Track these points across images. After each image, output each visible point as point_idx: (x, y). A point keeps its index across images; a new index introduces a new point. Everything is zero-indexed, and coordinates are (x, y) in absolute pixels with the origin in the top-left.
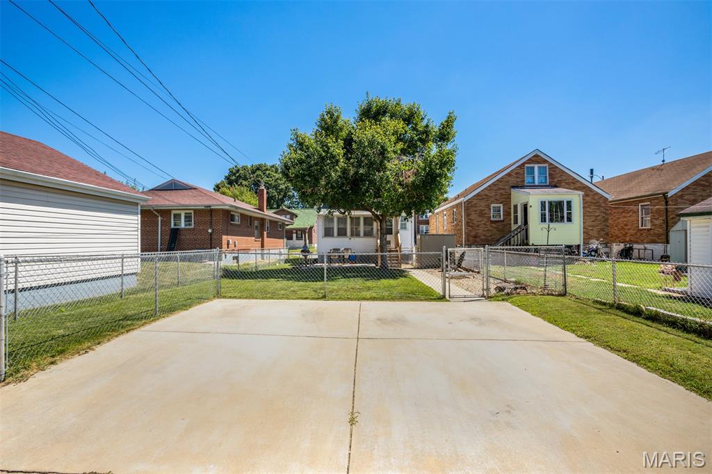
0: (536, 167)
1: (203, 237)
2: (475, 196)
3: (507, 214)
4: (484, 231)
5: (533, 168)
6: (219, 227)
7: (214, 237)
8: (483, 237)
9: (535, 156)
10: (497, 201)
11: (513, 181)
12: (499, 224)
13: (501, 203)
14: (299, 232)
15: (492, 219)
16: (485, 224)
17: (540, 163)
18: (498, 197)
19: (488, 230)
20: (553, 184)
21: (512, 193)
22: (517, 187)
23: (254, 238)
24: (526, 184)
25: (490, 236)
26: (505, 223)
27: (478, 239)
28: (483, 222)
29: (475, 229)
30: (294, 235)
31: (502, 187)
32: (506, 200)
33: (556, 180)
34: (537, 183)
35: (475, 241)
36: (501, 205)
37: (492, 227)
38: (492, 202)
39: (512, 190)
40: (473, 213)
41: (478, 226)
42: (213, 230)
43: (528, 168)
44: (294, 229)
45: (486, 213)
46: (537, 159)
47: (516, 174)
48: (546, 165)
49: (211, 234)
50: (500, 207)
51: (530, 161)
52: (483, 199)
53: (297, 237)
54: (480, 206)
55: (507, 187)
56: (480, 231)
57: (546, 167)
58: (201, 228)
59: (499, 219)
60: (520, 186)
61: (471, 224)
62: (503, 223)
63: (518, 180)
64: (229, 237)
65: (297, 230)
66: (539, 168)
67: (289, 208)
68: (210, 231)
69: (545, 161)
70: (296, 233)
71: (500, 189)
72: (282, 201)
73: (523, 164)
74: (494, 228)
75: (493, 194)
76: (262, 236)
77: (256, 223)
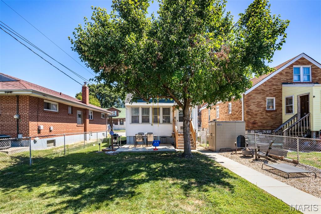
0: (301, 67)
1: (10, 123)
2: (253, 90)
3: (279, 105)
4: (260, 118)
5: (299, 68)
6: (26, 113)
7: (21, 122)
8: (260, 124)
9: (301, 59)
10: (271, 94)
11: (284, 78)
12: (272, 113)
13: (274, 96)
14: (122, 120)
15: (267, 109)
16: (261, 113)
17: (305, 64)
18: (271, 92)
19: (264, 118)
20: (316, 81)
21: (283, 88)
22: (287, 83)
23: (76, 124)
24: (294, 82)
25: (266, 123)
26: (278, 112)
27: (256, 126)
28: (260, 112)
29: (254, 118)
30: (119, 122)
31: (275, 83)
32: (278, 94)
33: (317, 78)
34: (302, 81)
35: (254, 127)
36: (274, 98)
37: (267, 115)
38: (267, 96)
39: (283, 85)
40: (252, 104)
41: (256, 115)
42: (20, 116)
43: (295, 68)
44: (119, 119)
45: (262, 105)
46: (303, 61)
47: (286, 73)
48: (310, 66)
49: (18, 120)
50: (273, 100)
51: (297, 63)
52: (260, 93)
53: (120, 123)
54: (258, 98)
55: (279, 84)
56: (257, 119)
57: (309, 68)
58: (8, 114)
59: (273, 110)
60: (289, 82)
61: (250, 113)
62: (275, 113)
63: (288, 78)
64: (39, 123)
65: (120, 119)
66: (304, 68)
67: (117, 107)
68: (16, 117)
69: (309, 63)
70: (120, 121)
71: (273, 85)
72: (113, 104)
73: (292, 65)
74: (269, 116)
75: (268, 89)
76: (84, 122)
77: (79, 112)
